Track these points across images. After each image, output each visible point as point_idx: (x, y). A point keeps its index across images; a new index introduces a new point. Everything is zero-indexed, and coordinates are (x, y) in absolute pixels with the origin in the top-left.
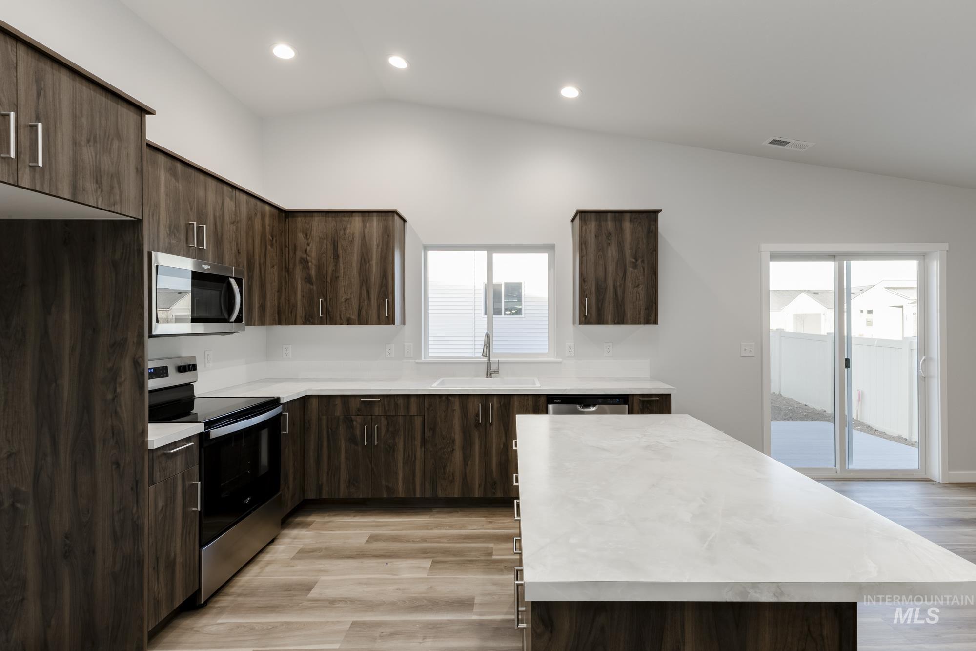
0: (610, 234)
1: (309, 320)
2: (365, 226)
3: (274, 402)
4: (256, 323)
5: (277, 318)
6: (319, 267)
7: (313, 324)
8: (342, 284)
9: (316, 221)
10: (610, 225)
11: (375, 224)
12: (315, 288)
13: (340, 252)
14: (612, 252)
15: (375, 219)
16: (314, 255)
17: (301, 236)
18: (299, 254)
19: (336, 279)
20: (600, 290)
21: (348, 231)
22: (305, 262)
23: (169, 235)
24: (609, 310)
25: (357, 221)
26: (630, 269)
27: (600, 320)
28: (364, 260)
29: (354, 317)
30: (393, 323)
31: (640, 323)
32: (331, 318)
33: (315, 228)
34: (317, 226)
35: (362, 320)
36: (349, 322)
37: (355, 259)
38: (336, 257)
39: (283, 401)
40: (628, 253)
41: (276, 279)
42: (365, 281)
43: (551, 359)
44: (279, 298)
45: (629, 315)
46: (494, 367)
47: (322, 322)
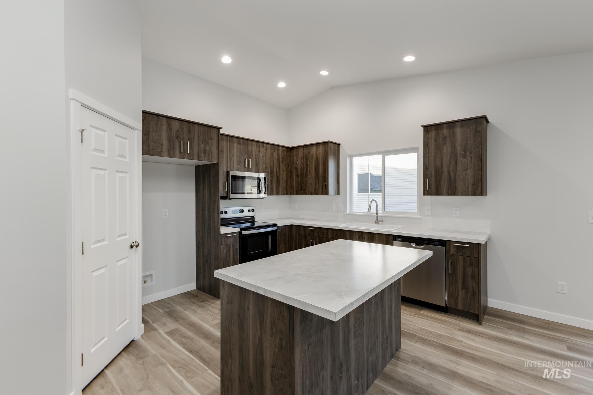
0: (445, 138)
1: (298, 193)
2: (317, 150)
3: (275, 225)
4: (275, 194)
5: (285, 192)
6: (301, 170)
7: (299, 195)
8: (309, 177)
9: (300, 150)
10: (445, 132)
11: (321, 148)
12: (299, 179)
13: (308, 163)
14: (447, 149)
15: (321, 146)
16: (299, 165)
17: (295, 157)
18: (294, 165)
19: (307, 174)
20: (438, 174)
21: (311, 153)
22: (296, 168)
23: (237, 165)
24: (444, 188)
25: (315, 148)
26: (460, 159)
27: (438, 192)
28: (317, 166)
29: (313, 192)
30: (327, 193)
31: (468, 195)
32: (305, 192)
33: (300, 153)
34: (301, 153)
35: (316, 193)
36: (311, 194)
37: (314, 165)
38: (307, 165)
39: (278, 225)
40: (459, 148)
41: (285, 176)
42: (317, 175)
43: (417, 216)
44: (287, 184)
45: (459, 190)
46: (380, 219)
47: (302, 194)
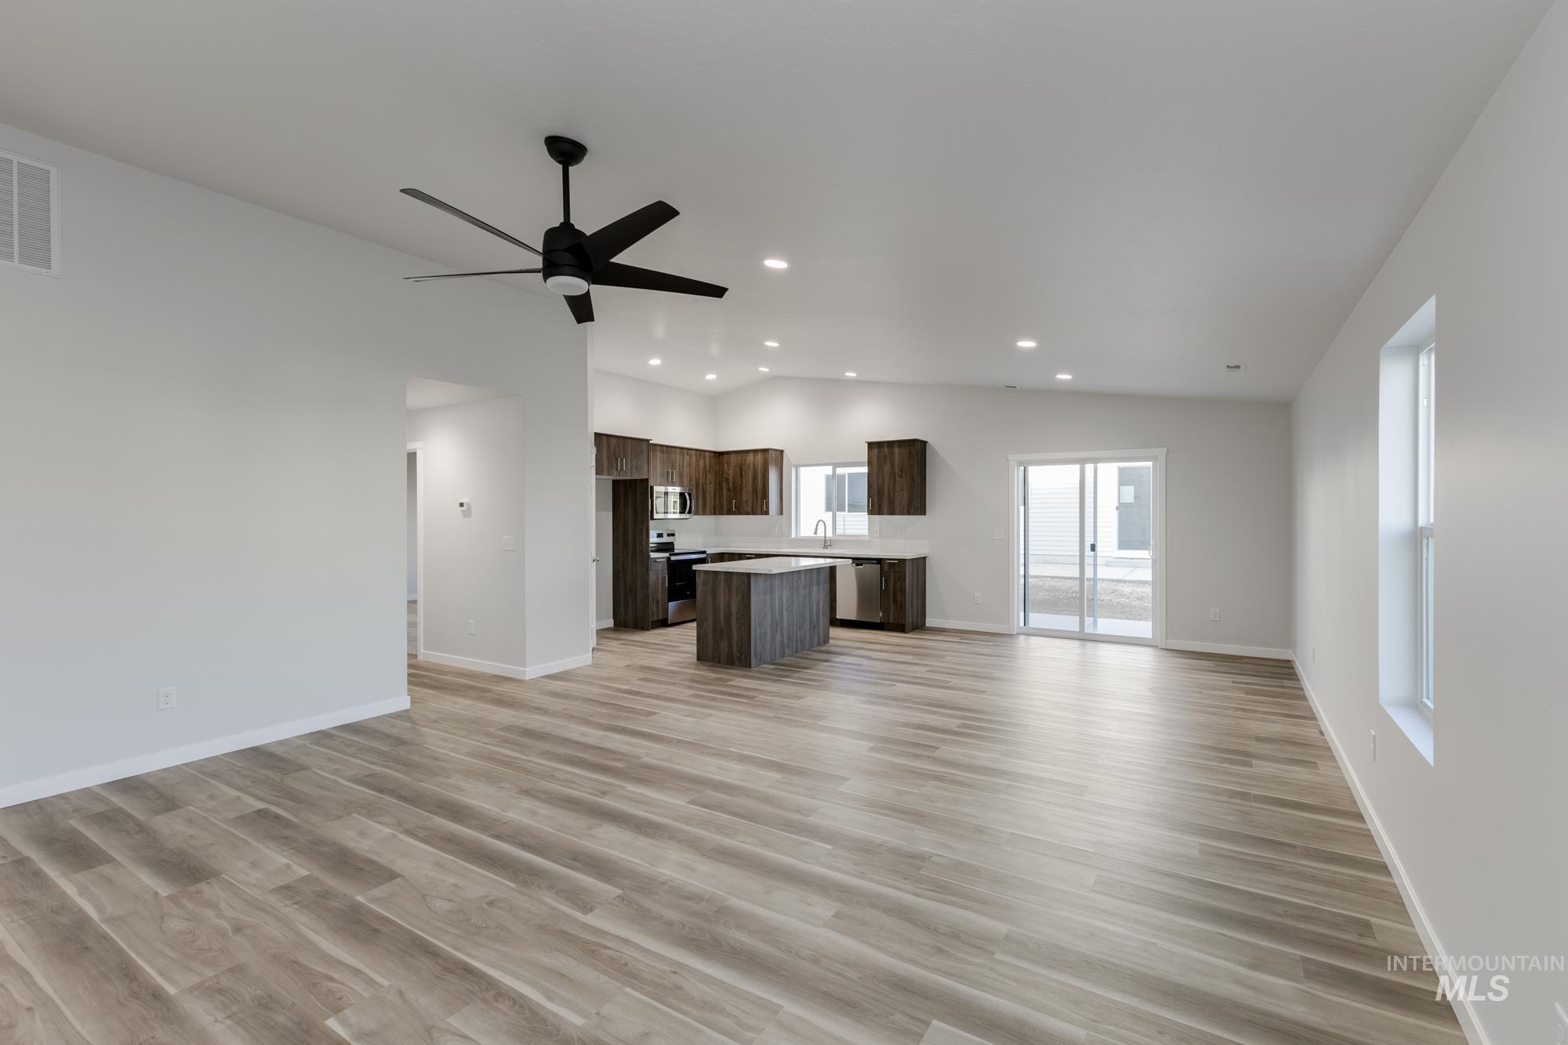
0: (886, 456)
1: (730, 512)
2: (755, 458)
4: (700, 514)
5: (713, 511)
6: (734, 483)
7: (731, 514)
8: (744, 491)
9: (733, 457)
10: (886, 450)
11: (760, 456)
12: (732, 494)
13: (743, 473)
14: (887, 468)
15: (760, 454)
16: (731, 476)
17: (726, 465)
18: (725, 475)
19: (741, 489)
20: (880, 493)
21: (747, 462)
22: (727, 480)
24: (885, 507)
25: (751, 455)
26: (898, 479)
27: (880, 513)
28: (755, 478)
29: (750, 510)
30: (767, 513)
31: (904, 514)
32: (739, 511)
33: (732, 460)
34: (733, 459)
35: (754, 513)
36: (748, 514)
37: (750, 477)
38: (742, 476)
40: (897, 468)
41: (712, 489)
42: (755, 490)
44: (715, 501)
45: (897, 509)
47: (735, 514)
